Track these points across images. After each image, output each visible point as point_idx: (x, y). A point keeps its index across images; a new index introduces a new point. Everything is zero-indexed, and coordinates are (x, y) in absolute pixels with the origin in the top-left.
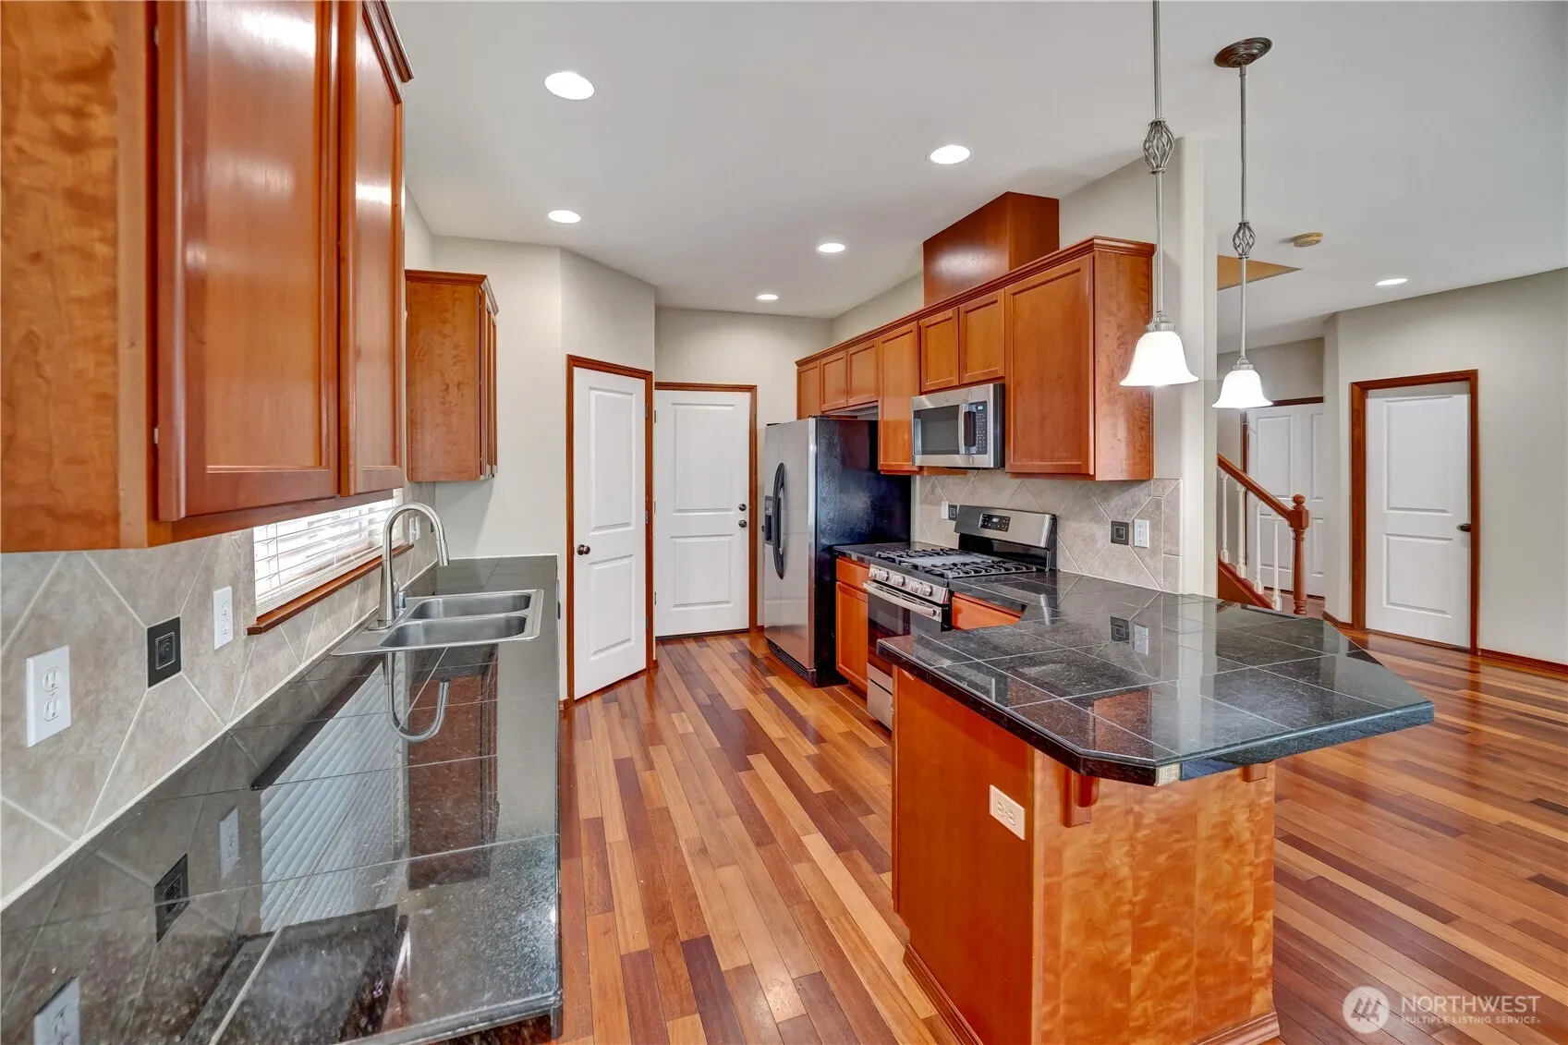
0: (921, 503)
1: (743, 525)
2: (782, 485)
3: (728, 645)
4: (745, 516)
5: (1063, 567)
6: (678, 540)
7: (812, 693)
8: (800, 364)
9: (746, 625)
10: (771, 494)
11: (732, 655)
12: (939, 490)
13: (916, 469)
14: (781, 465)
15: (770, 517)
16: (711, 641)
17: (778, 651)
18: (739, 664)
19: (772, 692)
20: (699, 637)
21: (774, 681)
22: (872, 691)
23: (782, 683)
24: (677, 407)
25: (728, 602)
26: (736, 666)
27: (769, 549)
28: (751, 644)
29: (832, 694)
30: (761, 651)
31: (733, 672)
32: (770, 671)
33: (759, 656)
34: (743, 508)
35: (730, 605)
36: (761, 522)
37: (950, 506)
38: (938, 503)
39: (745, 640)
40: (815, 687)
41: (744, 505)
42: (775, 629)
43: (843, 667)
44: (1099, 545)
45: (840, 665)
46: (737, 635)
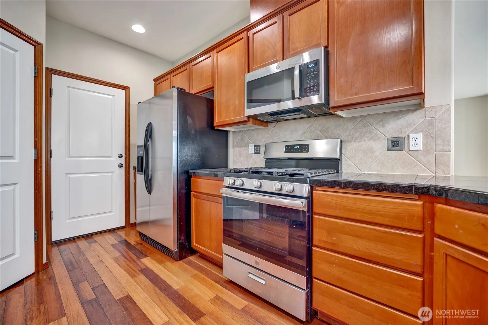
0: (233, 147)
1: (120, 166)
2: (151, 136)
3: (111, 239)
4: (122, 161)
5: (346, 170)
6: (70, 176)
7: (176, 266)
8: (155, 80)
9: (123, 224)
10: (142, 143)
11: (113, 245)
12: (247, 138)
13: (246, 119)
14: (150, 125)
15: (142, 158)
16: (98, 238)
17: (148, 238)
18: (120, 251)
19: (147, 272)
20: (88, 237)
21: (148, 262)
22: (226, 261)
23: (154, 262)
24: (70, 89)
25: (111, 212)
26: (118, 254)
27: (141, 178)
28: (126, 235)
29: (190, 264)
30: (133, 239)
31: (116, 259)
32: (143, 254)
33: (133, 243)
34: (120, 156)
35: (112, 214)
36: (134, 163)
37: (255, 146)
38: (247, 145)
39: (122, 233)
40: (177, 261)
41: (121, 155)
42: (145, 223)
43: (197, 245)
44: (377, 153)
45: (195, 244)
46: (116, 231)
